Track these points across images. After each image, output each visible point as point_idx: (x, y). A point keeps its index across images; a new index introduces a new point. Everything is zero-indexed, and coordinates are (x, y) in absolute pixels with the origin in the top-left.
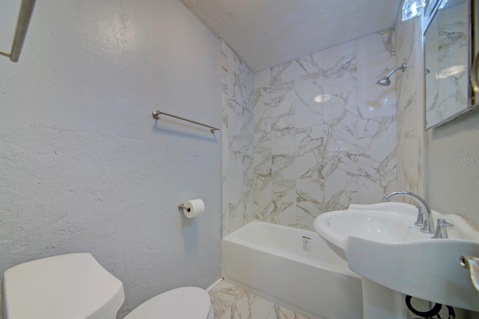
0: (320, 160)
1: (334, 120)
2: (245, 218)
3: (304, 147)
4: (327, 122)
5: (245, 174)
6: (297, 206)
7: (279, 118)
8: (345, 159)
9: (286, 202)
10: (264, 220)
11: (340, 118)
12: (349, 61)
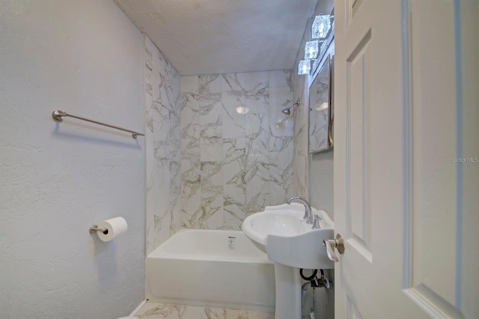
0: (243, 168)
1: (253, 135)
2: (173, 229)
3: (230, 156)
4: (248, 136)
5: (172, 182)
6: (224, 209)
7: (207, 126)
8: (261, 167)
9: (215, 207)
10: (192, 227)
11: (257, 133)
12: (264, 87)
